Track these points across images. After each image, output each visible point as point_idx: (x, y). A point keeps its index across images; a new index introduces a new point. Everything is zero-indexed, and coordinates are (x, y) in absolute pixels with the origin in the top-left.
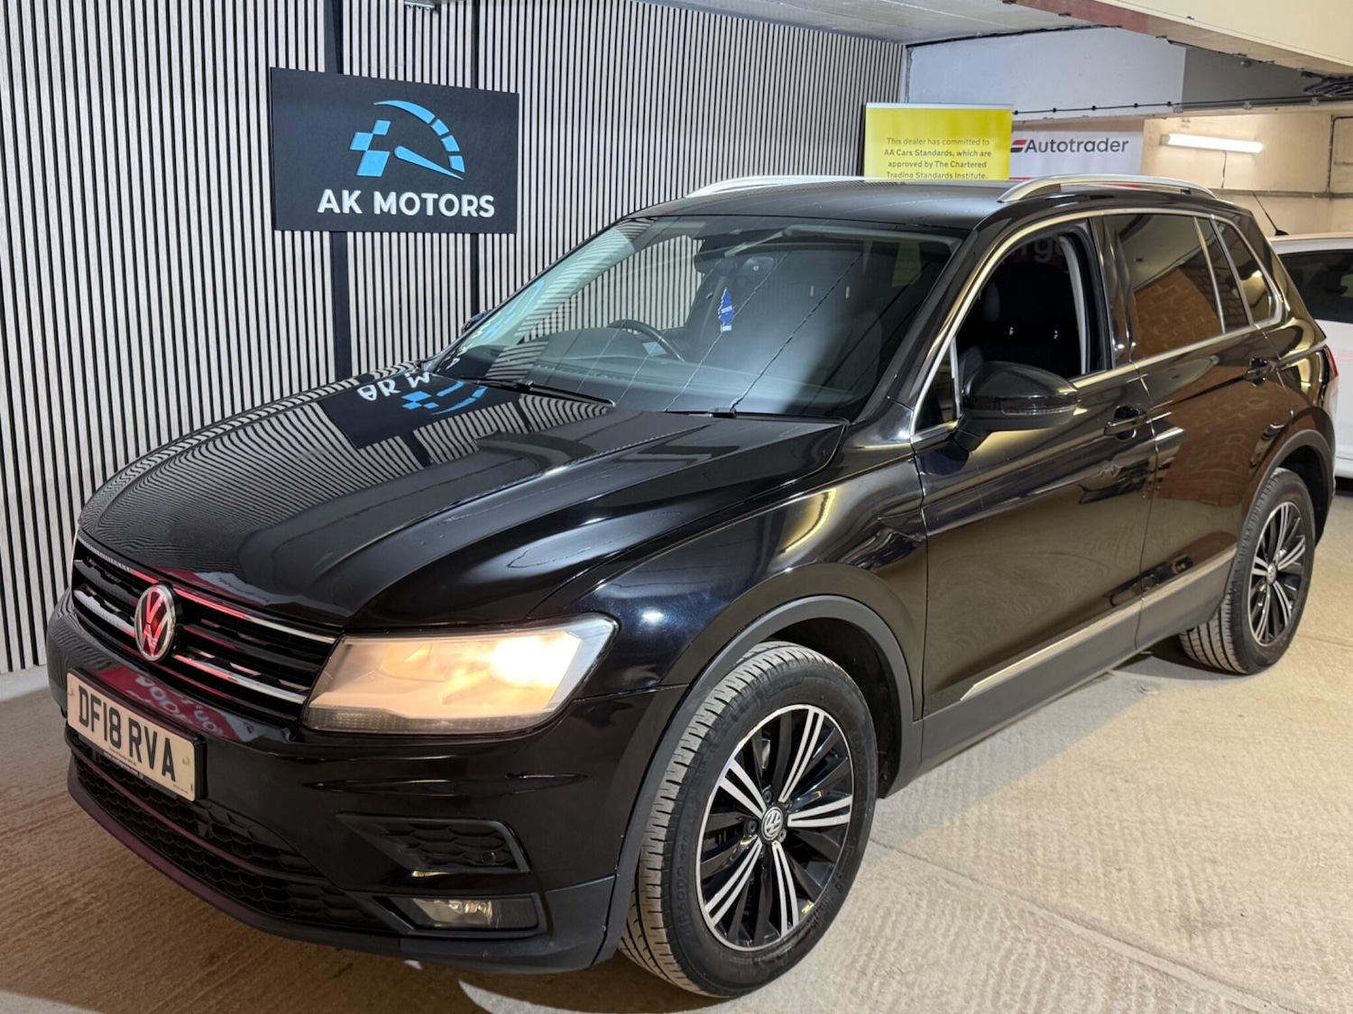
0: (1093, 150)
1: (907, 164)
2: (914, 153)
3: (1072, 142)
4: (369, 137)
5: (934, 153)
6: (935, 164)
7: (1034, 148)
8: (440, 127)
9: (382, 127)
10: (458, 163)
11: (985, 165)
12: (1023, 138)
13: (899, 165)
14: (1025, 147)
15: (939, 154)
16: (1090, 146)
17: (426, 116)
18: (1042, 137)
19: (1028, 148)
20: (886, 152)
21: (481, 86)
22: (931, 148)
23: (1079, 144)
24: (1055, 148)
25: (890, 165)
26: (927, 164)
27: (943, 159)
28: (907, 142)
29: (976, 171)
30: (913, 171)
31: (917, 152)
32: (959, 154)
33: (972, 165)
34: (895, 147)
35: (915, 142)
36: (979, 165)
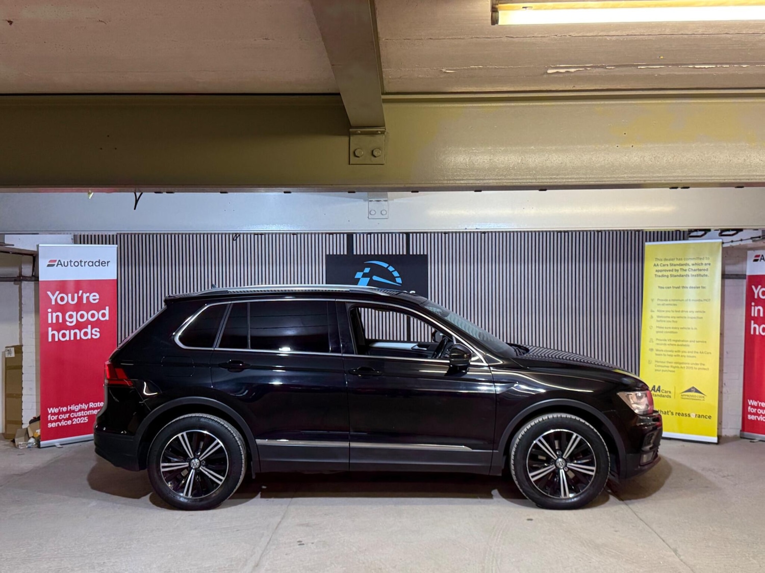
1: (666, 271)
2: (669, 265)
4: (362, 273)
5: (680, 265)
6: (680, 270)
8: (391, 269)
9: (367, 270)
10: (399, 280)
11: (707, 270)
12: (758, 254)
13: (661, 271)
15: (682, 265)
17: (385, 265)
19: (761, 259)
20: (655, 265)
21: (411, 253)
22: (678, 262)
25: (657, 271)
26: (676, 270)
27: (684, 267)
28: (666, 260)
29: (702, 273)
30: (669, 273)
31: (671, 265)
32: (693, 265)
33: (700, 270)
34: (659, 263)
35: (670, 260)
36: (704, 270)
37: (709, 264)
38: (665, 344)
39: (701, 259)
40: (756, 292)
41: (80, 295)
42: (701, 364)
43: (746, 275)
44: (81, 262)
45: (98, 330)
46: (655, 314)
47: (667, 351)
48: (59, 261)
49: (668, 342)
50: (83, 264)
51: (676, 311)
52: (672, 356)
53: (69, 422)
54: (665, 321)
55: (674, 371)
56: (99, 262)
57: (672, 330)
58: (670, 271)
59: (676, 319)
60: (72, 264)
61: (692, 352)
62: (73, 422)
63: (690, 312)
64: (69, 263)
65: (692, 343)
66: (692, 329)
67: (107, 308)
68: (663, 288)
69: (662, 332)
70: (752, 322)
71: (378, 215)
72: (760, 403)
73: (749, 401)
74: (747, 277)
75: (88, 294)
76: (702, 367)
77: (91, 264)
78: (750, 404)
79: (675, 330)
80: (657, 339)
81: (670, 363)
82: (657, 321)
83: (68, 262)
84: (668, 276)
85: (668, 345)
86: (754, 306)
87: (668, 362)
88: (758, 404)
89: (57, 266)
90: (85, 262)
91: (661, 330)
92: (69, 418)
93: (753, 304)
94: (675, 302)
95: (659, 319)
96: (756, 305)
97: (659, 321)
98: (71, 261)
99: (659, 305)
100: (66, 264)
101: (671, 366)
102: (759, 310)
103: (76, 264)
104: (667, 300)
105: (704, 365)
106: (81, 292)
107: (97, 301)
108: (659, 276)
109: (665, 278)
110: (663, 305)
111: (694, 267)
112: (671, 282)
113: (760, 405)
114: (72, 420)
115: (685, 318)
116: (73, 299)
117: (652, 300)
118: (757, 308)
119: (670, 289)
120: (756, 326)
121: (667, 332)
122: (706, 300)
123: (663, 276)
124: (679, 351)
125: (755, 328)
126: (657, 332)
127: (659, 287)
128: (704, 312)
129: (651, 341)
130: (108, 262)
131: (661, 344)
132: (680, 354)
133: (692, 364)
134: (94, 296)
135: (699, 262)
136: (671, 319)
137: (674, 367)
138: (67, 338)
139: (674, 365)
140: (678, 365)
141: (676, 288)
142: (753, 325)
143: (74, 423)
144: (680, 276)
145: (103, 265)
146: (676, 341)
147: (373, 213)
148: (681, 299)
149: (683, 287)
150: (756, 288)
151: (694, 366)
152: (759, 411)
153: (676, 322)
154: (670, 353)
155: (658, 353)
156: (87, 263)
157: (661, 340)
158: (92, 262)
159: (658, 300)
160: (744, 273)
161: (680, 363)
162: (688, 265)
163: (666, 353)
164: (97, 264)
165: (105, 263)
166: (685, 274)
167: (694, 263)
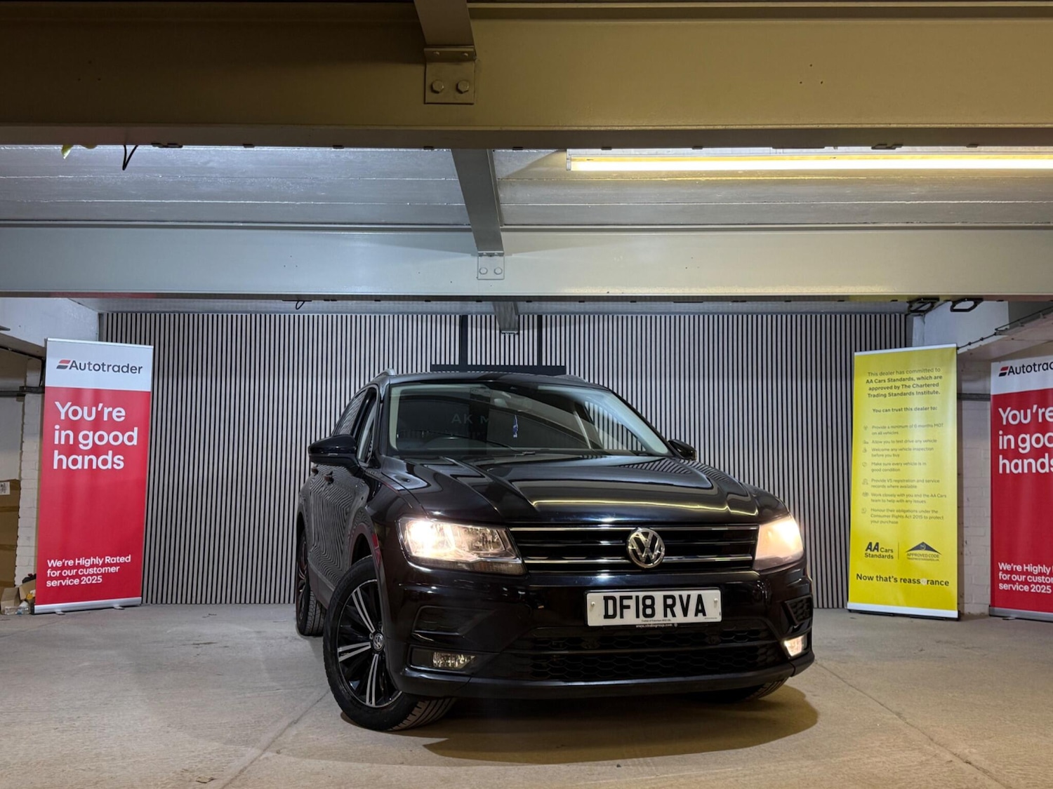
0: (1047, 369)
1: (882, 388)
2: (887, 381)
3: (1035, 365)
5: (901, 380)
6: (901, 387)
7: (1013, 372)
11: (937, 385)
12: (1006, 366)
13: (876, 389)
14: (1007, 371)
15: (904, 380)
16: (1045, 367)
18: (1016, 363)
19: (1010, 372)
20: (868, 381)
21: (544, 364)
22: (899, 376)
23: (1039, 366)
24: (1025, 371)
25: (870, 389)
26: (895, 387)
27: (907, 383)
28: (882, 374)
29: (931, 389)
30: (886, 392)
31: (889, 380)
32: (918, 379)
33: (928, 386)
34: (873, 378)
35: (887, 374)
36: (934, 385)
37: (941, 377)
38: (884, 486)
39: (929, 371)
40: (1004, 416)
41: (99, 409)
42: (933, 511)
43: (989, 395)
44: (103, 365)
45: (122, 458)
46: (870, 447)
47: (886, 495)
48: (74, 362)
49: (887, 484)
50: (106, 368)
51: (898, 442)
52: (893, 501)
53: (76, 582)
54: (883, 455)
55: (897, 523)
56: (128, 367)
57: (892, 467)
58: (888, 388)
59: (898, 452)
60: (91, 367)
61: (920, 496)
62: (81, 581)
63: (916, 442)
64: (87, 366)
65: (920, 483)
66: (920, 464)
67: (136, 429)
68: (880, 411)
69: (880, 470)
70: (1001, 457)
71: (491, 275)
72: (1015, 566)
73: (999, 564)
74: (992, 398)
75: (110, 409)
76: (935, 515)
77: (116, 369)
78: (1001, 568)
79: (896, 467)
80: (873, 480)
81: (891, 511)
82: (873, 456)
83: (85, 364)
84: (885, 396)
85: (888, 487)
86: (1003, 435)
87: (888, 510)
88: (1012, 568)
89: (70, 368)
90: (109, 366)
91: (878, 467)
92: (77, 576)
93: (1001, 432)
94: (896, 430)
95: (875, 453)
96: (1005, 434)
97: (875, 456)
98: (89, 364)
99: (875, 433)
100: (82, 367)
101: (893, 516)
102: (1009, 441)
103: (97, 367)
104: (885, 427)
105: (936, 512)
106: (101, 405)
107: (122, 419)
108: (874, 396)
109: (882, 398)
110: (880, 433)
111: (920, 382)
112: (890, 402)
113: (1014, 569)
114: (80, 579)
115: (910, 449)
116: (90, 414)
117: (866, 428)
118: (1006, 438)
119: (888, 413)
120: (1006, 462)
121: (886, 470)
122: (937, 425)
123: (878, 396)
124: (903, 495)
125: (1004, 465)
126: (873, 470)
127: (874, 410)
128: (935, 441)
129: (865, 482)
130: (140, 368)
131: (879, 487)
132: (904, 498)
133: (920, 512)
134: (119, 412)
135: (927, 374)
136: (891, 453)
137: (897, 517)
138: (79, 466)
139: (896, 514)
140: (902, 514)
141: (897, 411)
142: (1001, 462)
143: (83, 583)
144: (902, 394)
145: (134, 371)
146: (898, 481)
147: (483, 271)
148: (904, 425)
149: (906, 409)
150: (1005, 412)
151: (923, 514)
152: (1014, 578)
153: (899, 455)
154: (889, 498)
155: (874, 498)
156: (111, 368)
157: (877, 481)
158: (119, 367)
159: (873, 427)
160: (988, 393)
161: (904, 511)
162: (912, 379)
163: (885, 498)
164: (125, 369)
165: (136, 369)
166: (909, 392)
167: (920, 377)
